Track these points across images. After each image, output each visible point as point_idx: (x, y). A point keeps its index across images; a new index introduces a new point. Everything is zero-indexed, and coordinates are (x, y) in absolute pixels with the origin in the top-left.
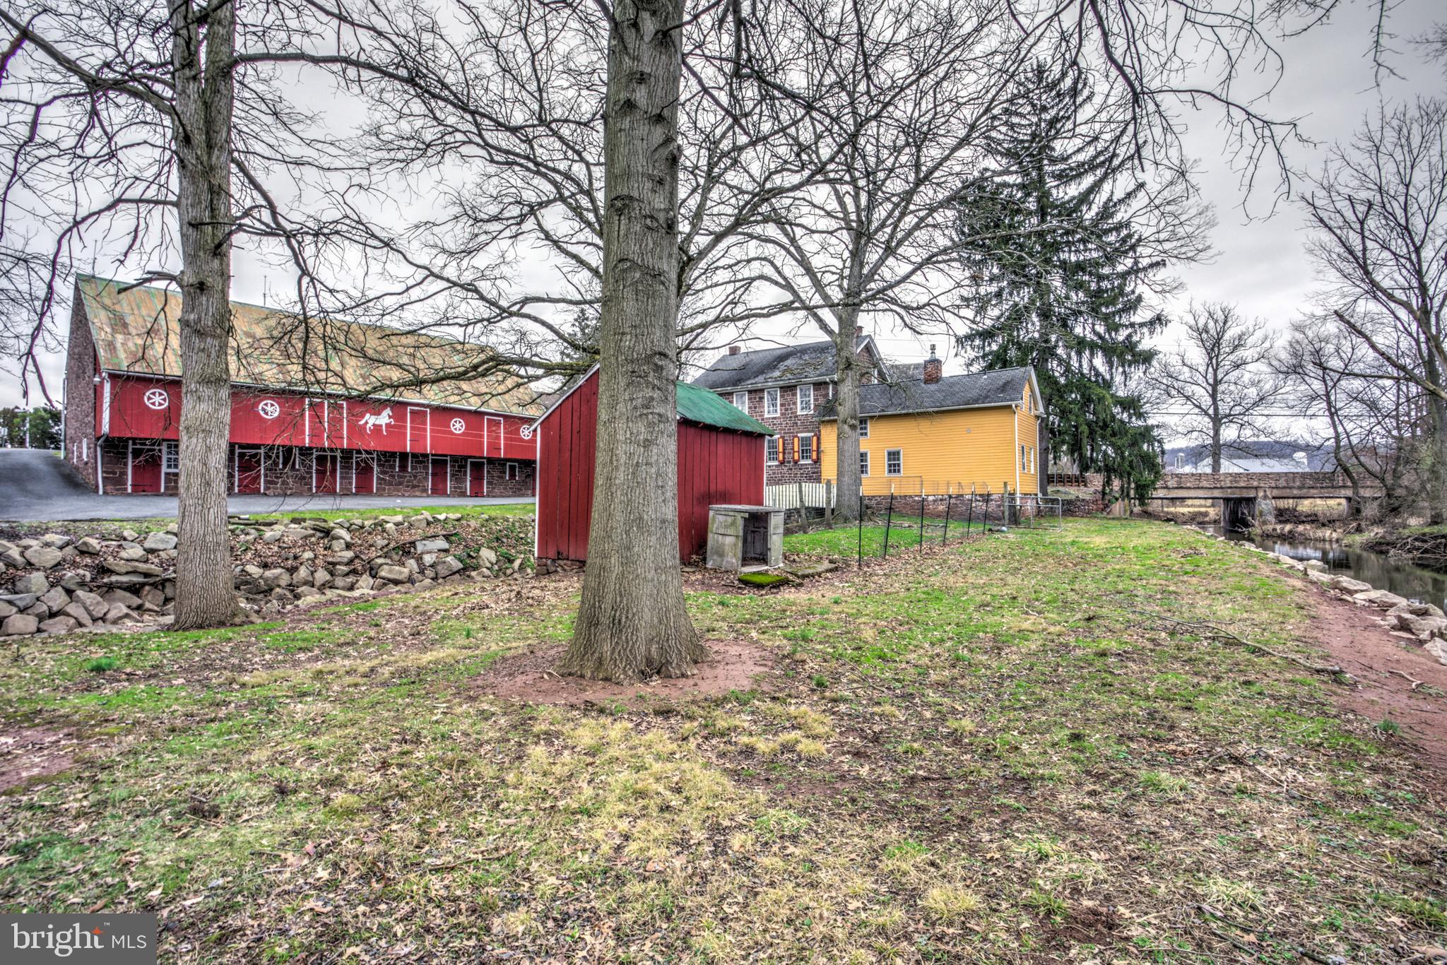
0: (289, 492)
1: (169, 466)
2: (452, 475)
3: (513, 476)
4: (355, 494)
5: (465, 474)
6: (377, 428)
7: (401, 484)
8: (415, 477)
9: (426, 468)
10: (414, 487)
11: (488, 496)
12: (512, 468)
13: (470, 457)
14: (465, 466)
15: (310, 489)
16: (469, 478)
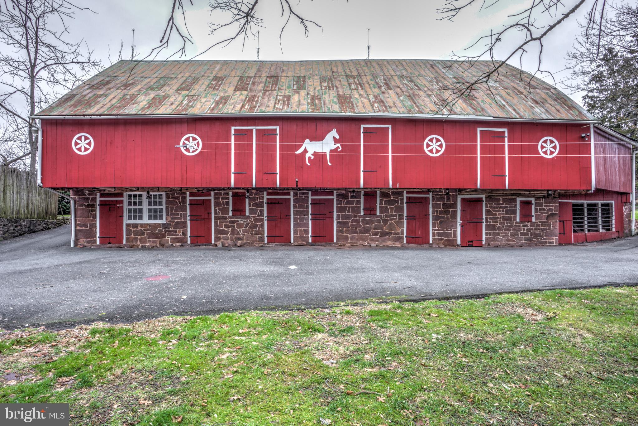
0: (239, 243)
1: (130, 218)
2: (436, 219)
3: (526, 216)
4: (311, 245)
5: (454, 216)
6: (319, 157)
7: (366, 231)
8: (385, 222)
9: (400, 209)
10: (384, 234)
11: (489, 246)
12: (526, 205)
13: (460, 191)
14: (454, 205)
15: (262, 240)
16: (459, 222)
